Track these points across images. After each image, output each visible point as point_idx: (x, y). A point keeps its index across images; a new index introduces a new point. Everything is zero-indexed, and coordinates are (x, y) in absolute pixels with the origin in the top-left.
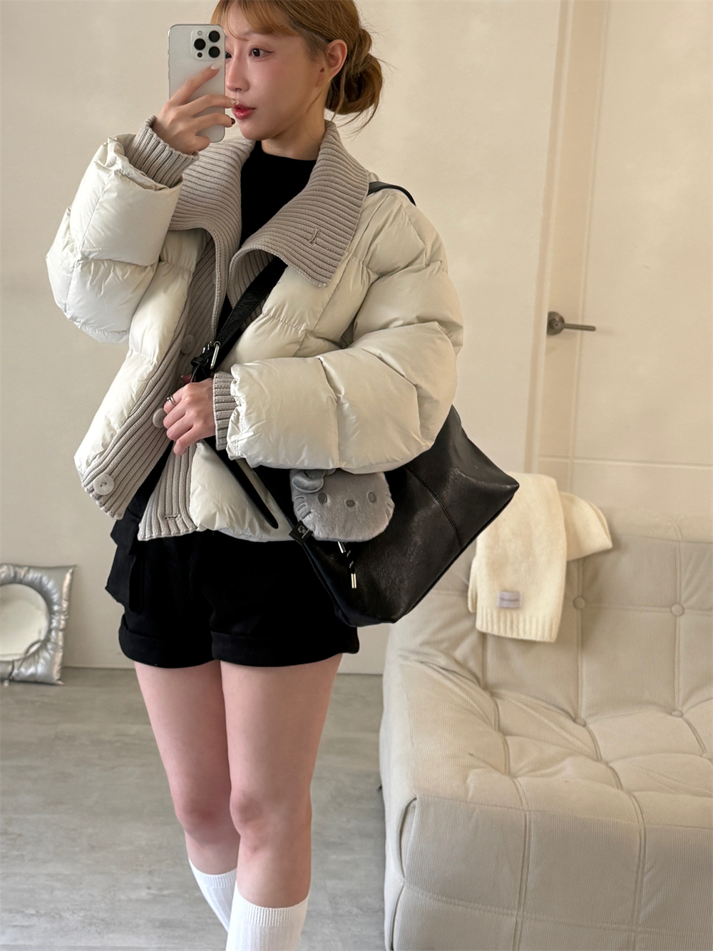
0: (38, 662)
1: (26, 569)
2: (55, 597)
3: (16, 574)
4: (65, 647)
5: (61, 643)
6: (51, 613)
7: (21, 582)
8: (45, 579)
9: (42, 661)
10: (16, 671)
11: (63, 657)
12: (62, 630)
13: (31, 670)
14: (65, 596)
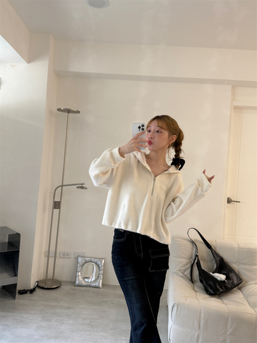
0: (96, 282)
1: (93, 258)
2: (100, 266)
3: (91, 259)
4: (103, 278)
5: (102, 278)
6: (100, 270)
7: (92, 262)
8: (98, 261)
9: (97, 282)
10: (91, 284)
11: (102, 281)
12: (102, 274)
13: (95, 284)
14: (103, 266)
